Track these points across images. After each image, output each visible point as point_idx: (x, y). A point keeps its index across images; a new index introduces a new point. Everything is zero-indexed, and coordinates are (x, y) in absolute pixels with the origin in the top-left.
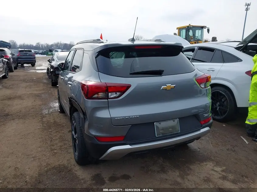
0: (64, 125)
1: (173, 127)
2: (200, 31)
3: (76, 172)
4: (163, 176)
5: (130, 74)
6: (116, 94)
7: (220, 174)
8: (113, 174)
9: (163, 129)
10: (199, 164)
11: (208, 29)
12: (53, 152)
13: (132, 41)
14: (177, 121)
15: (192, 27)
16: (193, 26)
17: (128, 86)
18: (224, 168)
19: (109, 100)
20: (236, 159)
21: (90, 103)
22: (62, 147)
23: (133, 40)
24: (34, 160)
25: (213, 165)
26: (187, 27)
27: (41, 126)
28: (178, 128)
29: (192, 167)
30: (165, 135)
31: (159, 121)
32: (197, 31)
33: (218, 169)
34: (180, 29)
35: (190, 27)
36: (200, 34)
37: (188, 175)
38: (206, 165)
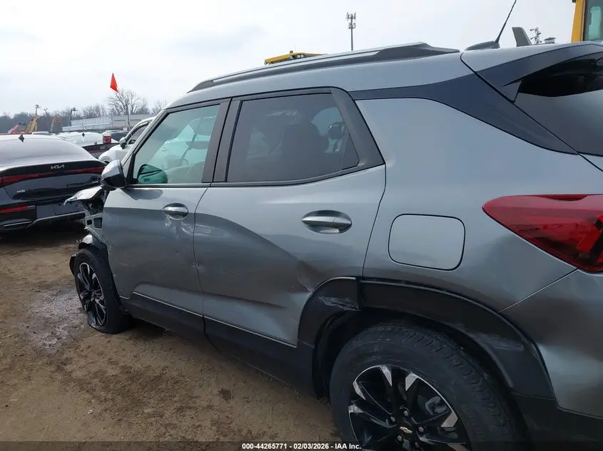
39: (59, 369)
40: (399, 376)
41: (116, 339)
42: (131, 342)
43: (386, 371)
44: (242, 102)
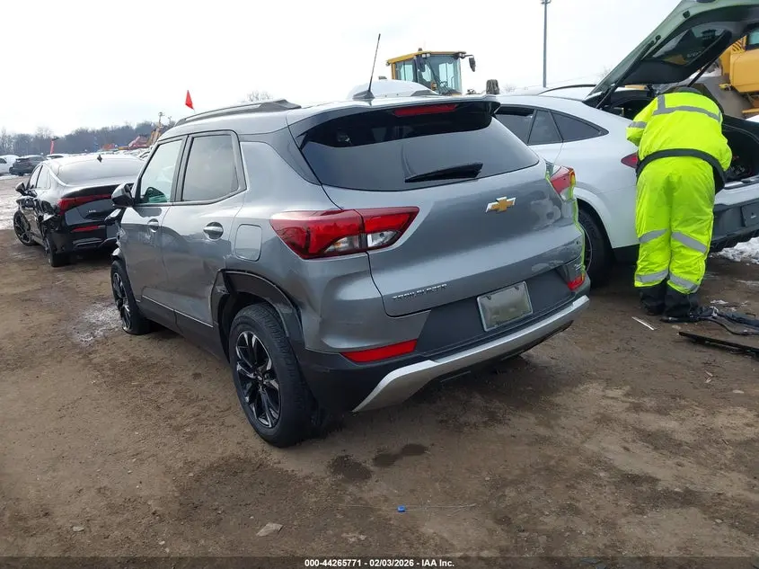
0: (168, 362)
1: (517, 305)
2: (450, 66)
3: (280, 466)
4: (501, 430)
5: (407, 181)
6: (382, 235)
7: (623, 402)
8: (379, 451)
9: (497, 312)
10: (571, 391)
11: (470, 59)
12: (181, 432)
13: (365, 98)
14: (522, 286)
15: (428, 55)
16: (430, 53)
17: (409, 210)
18: (627, 388)
19: (370, 253)
20: (643, 366)
21: (316, 270)
22: (202, 417)
23: (368, 95)
24: (142, 461)
25: (601, 388)
26: (415, 58)
27: (96, 377)
28: (529, 305)
29: (557, 400)
30: (504, 324)
31: (487, 293)
32: (442, 67)
33: (617, 393)
34: (396, 65)
35: (424, 56)
36: (451, 74)
37: (557, 417)
38: (587, 389)
39: (85, 357)
40: (250, 337)
41: (137, 338)
42: (150, 341)
43: (246, 336)
44: (193, 138)
